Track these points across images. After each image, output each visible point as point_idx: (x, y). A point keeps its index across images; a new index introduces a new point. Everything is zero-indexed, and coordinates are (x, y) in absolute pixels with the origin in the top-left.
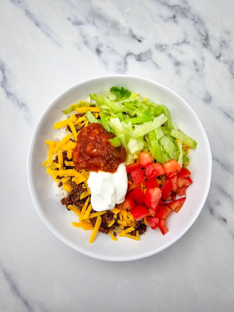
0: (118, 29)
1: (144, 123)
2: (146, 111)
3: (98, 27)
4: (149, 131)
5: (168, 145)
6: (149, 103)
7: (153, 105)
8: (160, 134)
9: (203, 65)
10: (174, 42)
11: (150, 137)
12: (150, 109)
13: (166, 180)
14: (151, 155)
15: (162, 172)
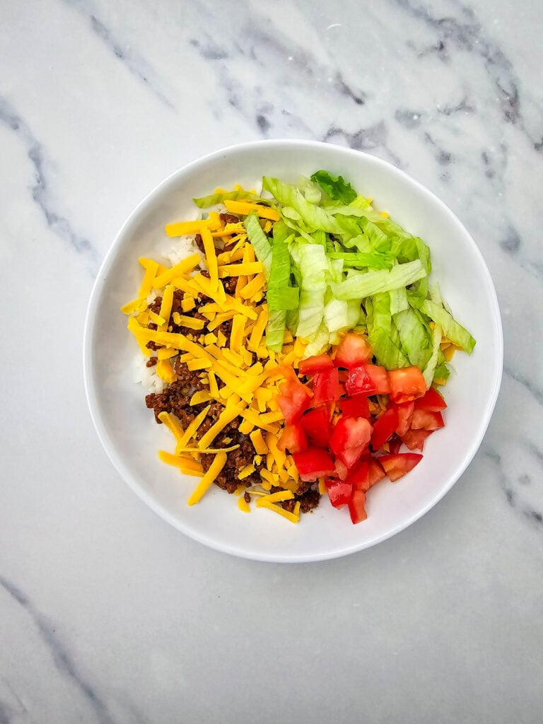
0: (310, 72)
1: (371, 270)
2: (381, 246)
3: (262, 64)
4: (378, 291)
5: (412, 332)
6: (390, 228)
7: (399, 233)
8: (400, 303)
9: (504, 163)
10: (439, 106)
11: (377, 305)
12: (391, 242)
13: (388, 407)
14: (368, 345)
15: (382, 389)
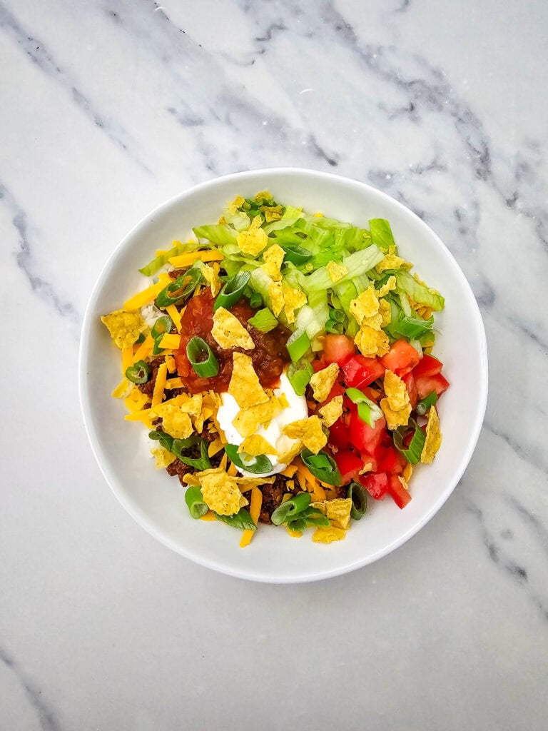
0: (284, 136)
3: (237, 130)
9: (477, 220)
10: (411, 166)
